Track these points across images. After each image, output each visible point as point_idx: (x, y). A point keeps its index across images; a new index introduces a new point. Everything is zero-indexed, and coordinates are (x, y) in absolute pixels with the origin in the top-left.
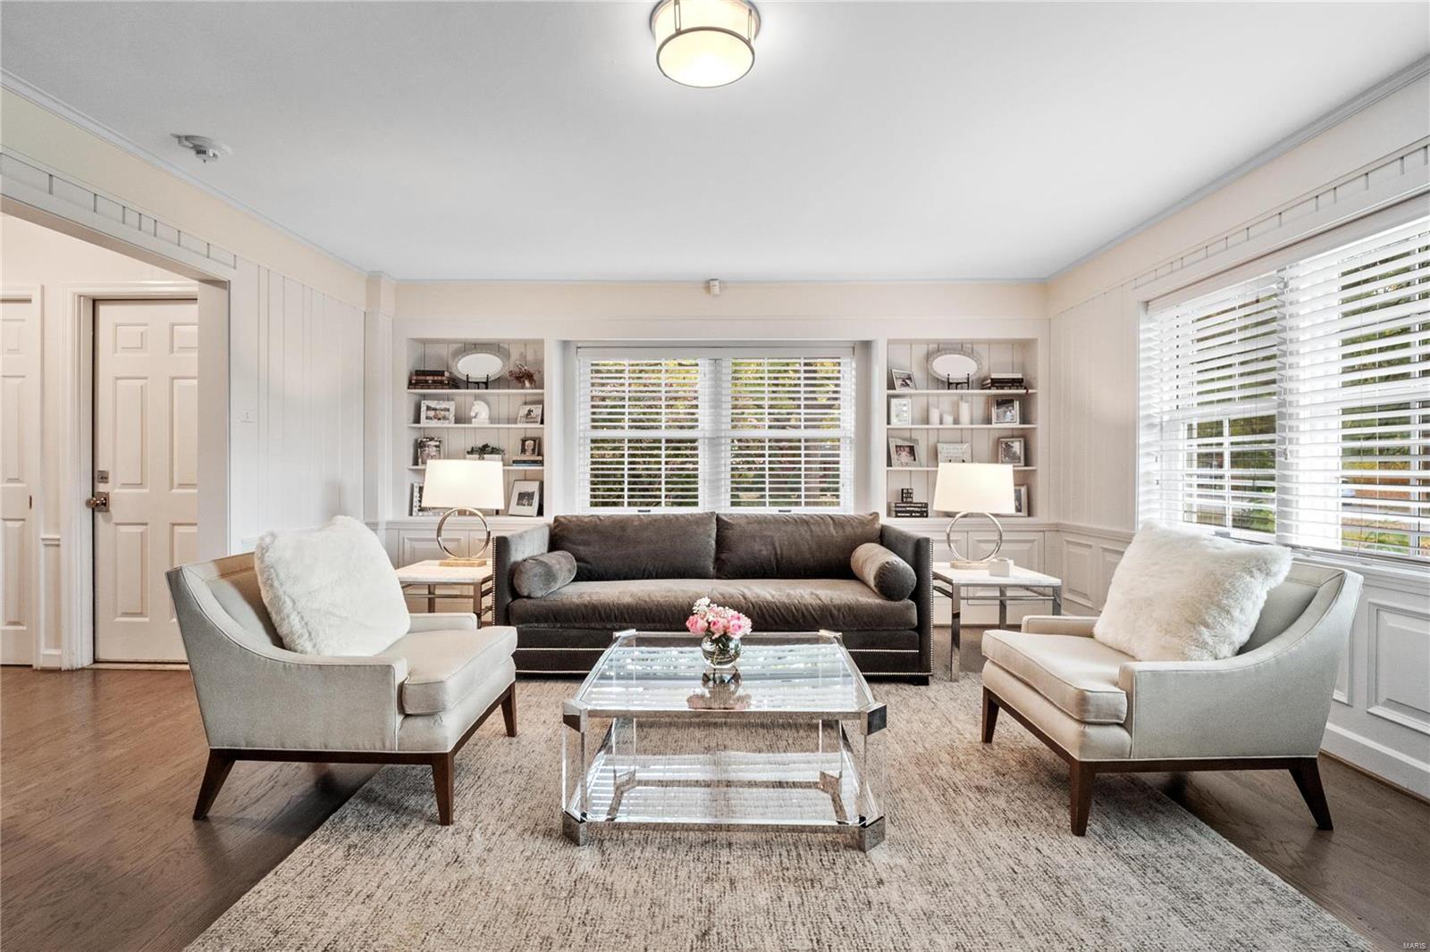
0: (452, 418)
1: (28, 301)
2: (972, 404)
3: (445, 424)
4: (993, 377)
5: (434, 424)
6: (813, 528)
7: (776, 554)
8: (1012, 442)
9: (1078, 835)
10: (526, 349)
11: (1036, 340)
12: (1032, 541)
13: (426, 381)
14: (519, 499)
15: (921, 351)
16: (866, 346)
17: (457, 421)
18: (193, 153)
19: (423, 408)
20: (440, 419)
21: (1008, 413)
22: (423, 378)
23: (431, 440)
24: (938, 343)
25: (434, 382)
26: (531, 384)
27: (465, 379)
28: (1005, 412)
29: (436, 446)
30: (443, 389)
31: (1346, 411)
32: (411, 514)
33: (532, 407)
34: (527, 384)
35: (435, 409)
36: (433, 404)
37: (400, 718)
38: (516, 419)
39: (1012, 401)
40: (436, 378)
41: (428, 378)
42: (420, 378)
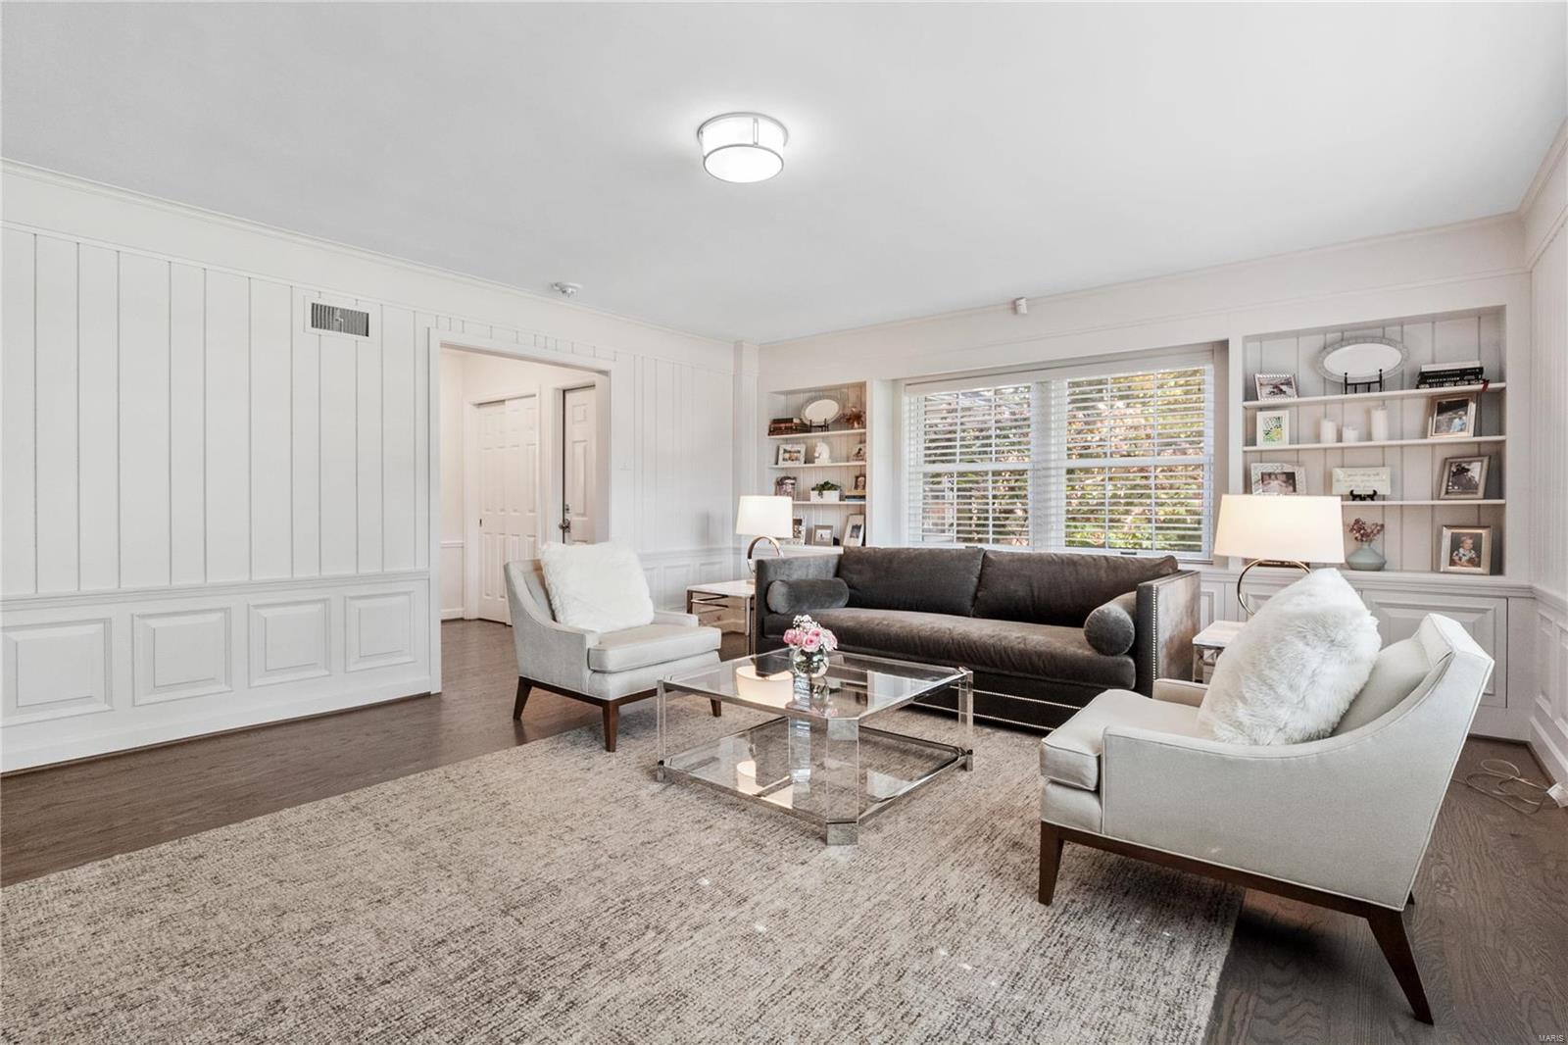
0: (803, 460)
1: (534, 396)
2: (1393, 412)
3: (796, 464)
5: (789, 464)
7: (1032, 596)
8: (1470, 463)
9: (1041, 901)
11: (1506, 308)
12: (1483, 611)
13: (780, 428)
14: (852, 531)
15: (1309, 344)
16: (1223, 346)
18: (561, 293)
19: (781, 451)
20: (793, 460)
21: (1457, 420)
22: (779, 425)
24: (1342, 329)
25: (786, 428)
26: (859, 424)
27: (808, 423)
28: (1451, 420)
29: (793, 484)
30: (792, 433)
34: (856, 425)
35: (790, 452)
36: (789, 447)
37: (590, 672)
40: (789, 425)
41: (783, 425)
42: (777, 425)
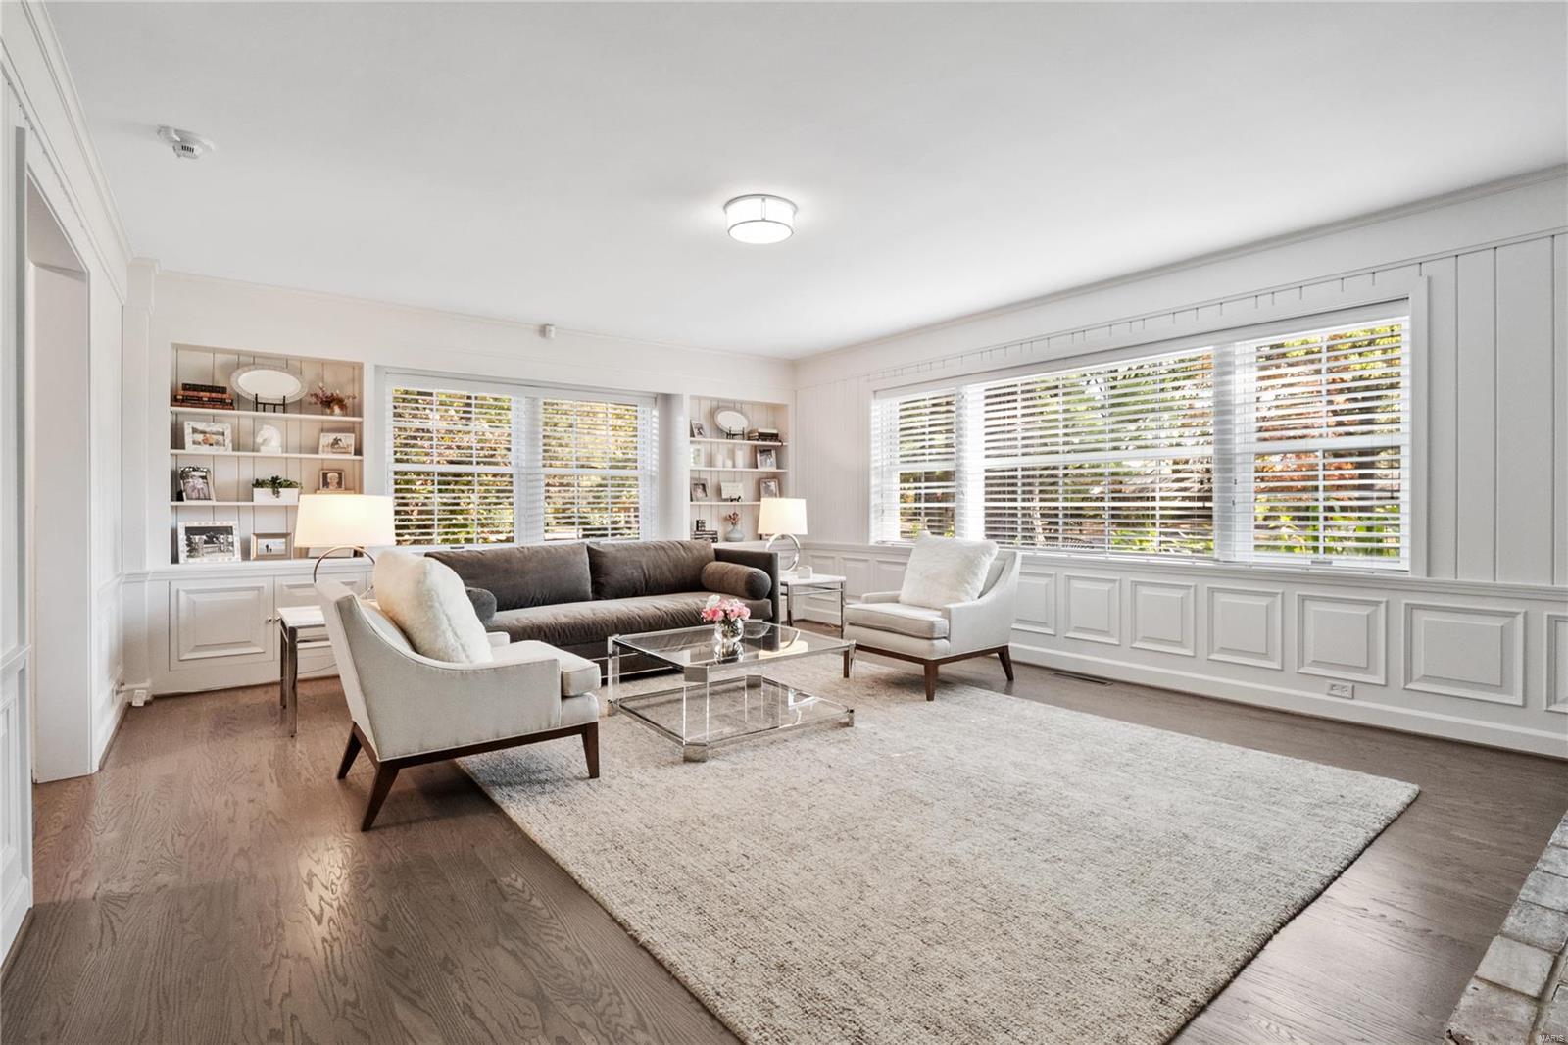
0: (229, 443)
2: (743, 451)
4: (760, 431)
5: (205, 449)
6: (669, 551)
7: (645, 575)
8: (770, 482)
10: (323, 370)
11: (786, 406)
13: (200, 399)
15: (706, 406)
16: (669, 398)
17: (237, 447)
19: (188, 431)
20: (211, 445)
21: (768, 460)
22: (195, 394)
23: (194, 470)
24: (719, 400)
25: (211, 400)
26: (345, 409)
27: (252, 398)
28: (766, 459)
30: (223, 408)
31: (987, 470)
32: (175, 559)
33: (339, 436)
34: (337, 410)
36: (201, 426)
38: (318, 448)
39: (770, 451)
40: (213, 395)
41: (202, 394)
42: (189, 393)
